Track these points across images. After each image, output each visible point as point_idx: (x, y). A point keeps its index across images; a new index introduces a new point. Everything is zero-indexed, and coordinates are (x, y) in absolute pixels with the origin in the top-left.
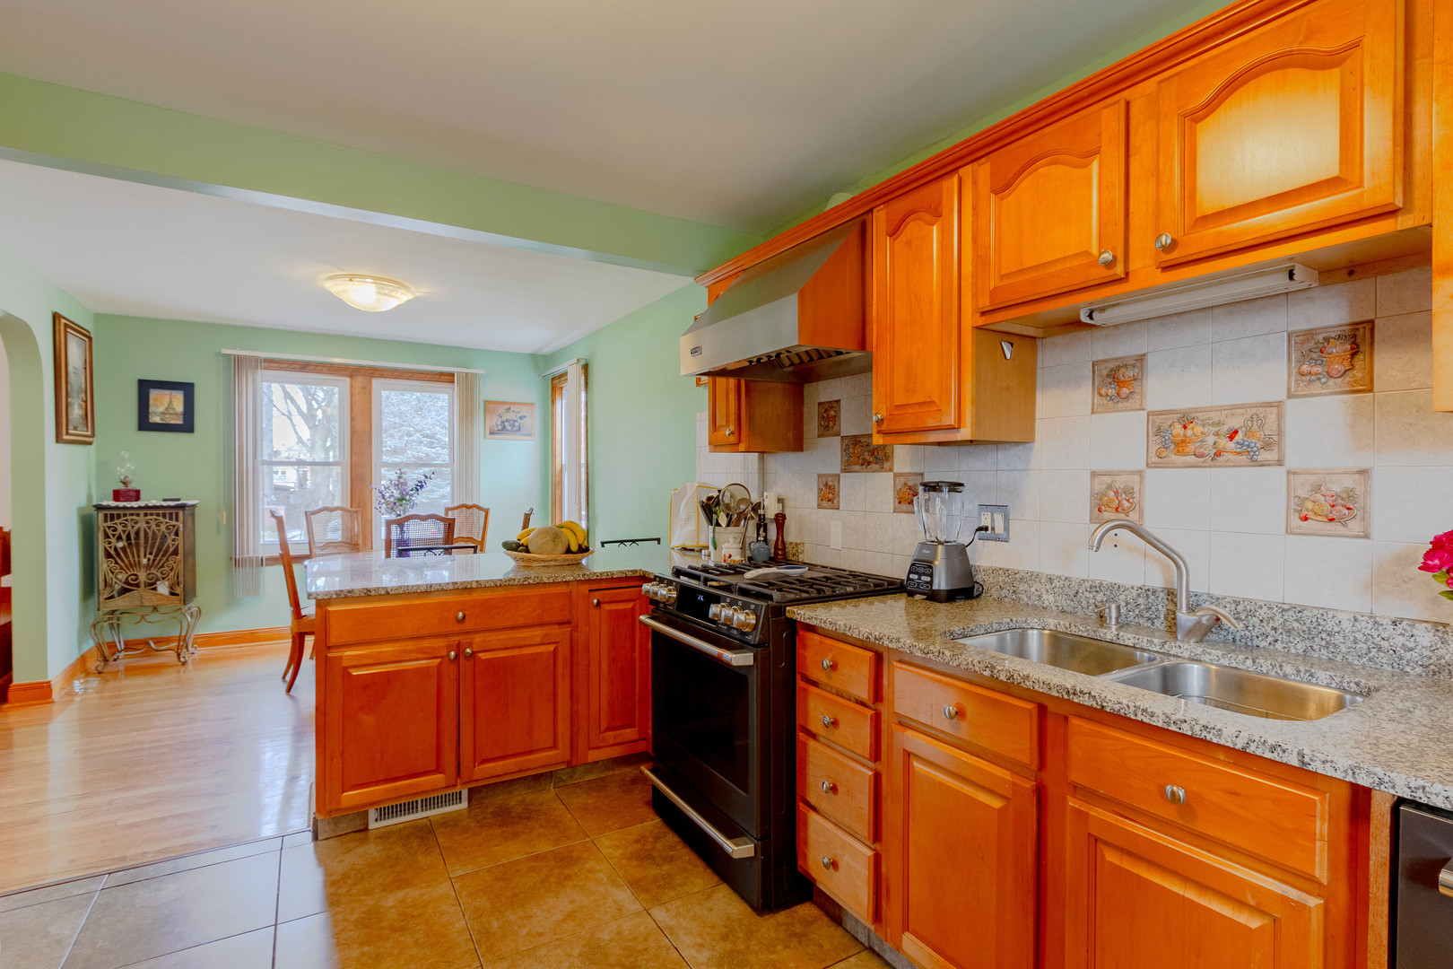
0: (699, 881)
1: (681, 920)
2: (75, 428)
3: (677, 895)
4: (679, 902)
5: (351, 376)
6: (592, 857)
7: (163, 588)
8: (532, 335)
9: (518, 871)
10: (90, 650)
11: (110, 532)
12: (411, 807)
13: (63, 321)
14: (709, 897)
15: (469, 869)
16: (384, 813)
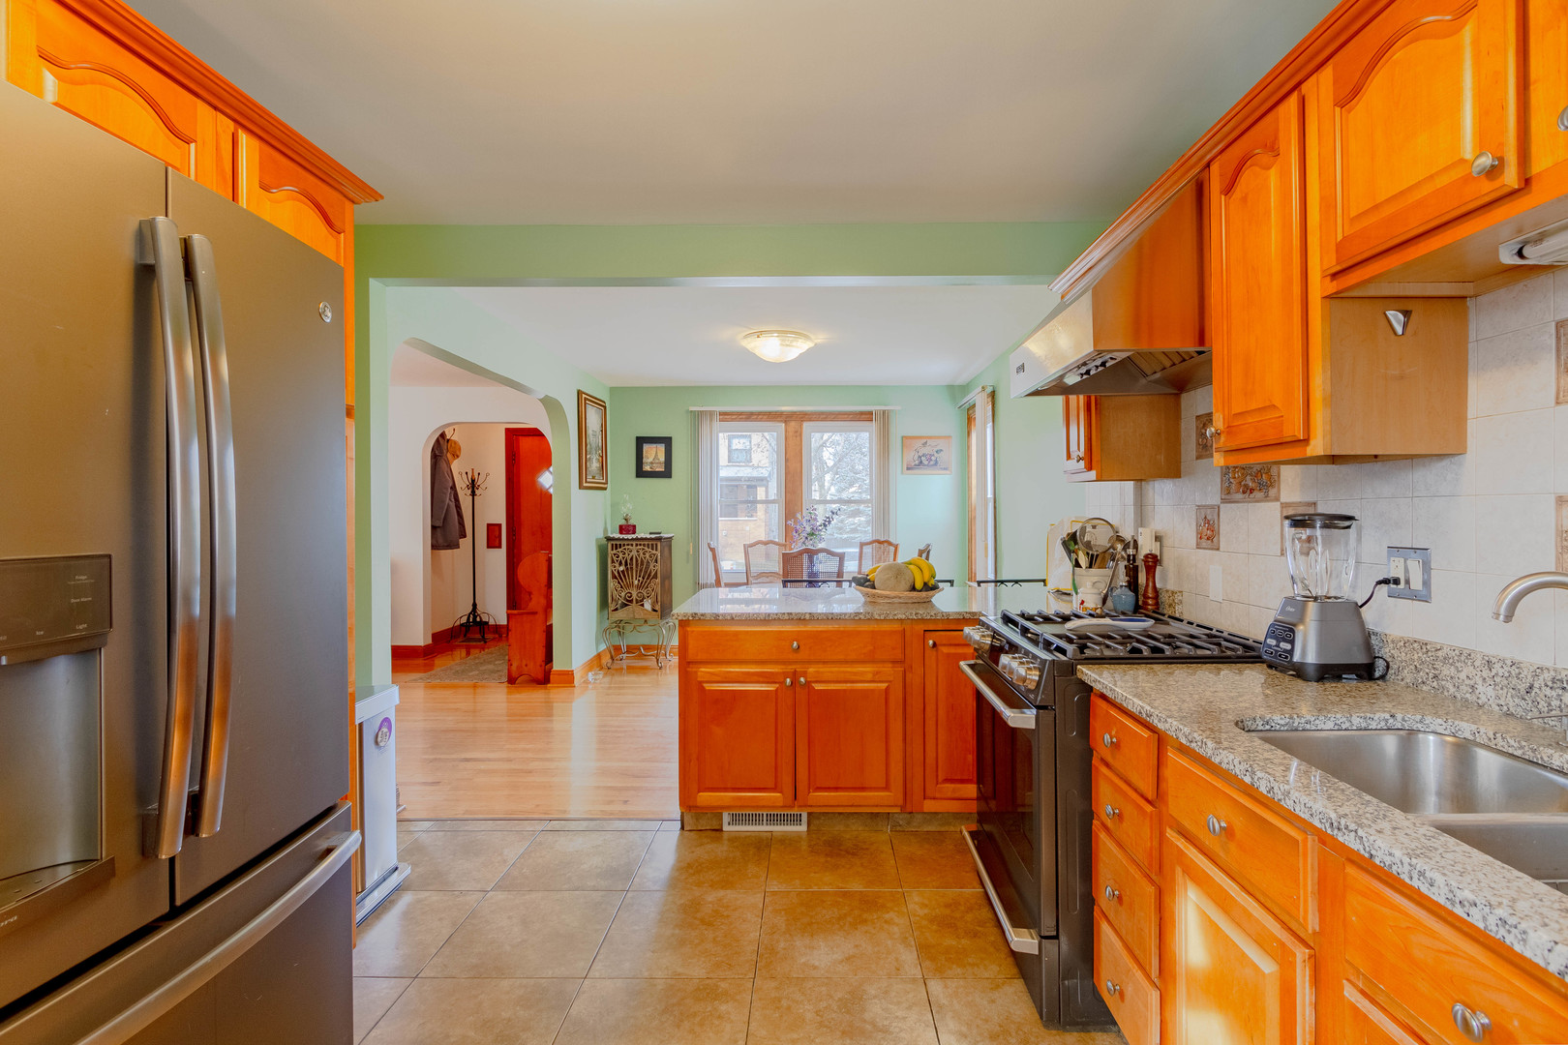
0: (995, 968)
1: (955, 1002)
2: (594, 478)
3: (963, 974)
4: (962, 982)
5: (785, 422)
6: (896, 909)
7: (648, 606)
8: (938, 368)
9: (823, 901)
10: (604, 650)
11: (615, 558)
12: (756, 819)
13: (584, 396)
14: (997, 987)
15: (783, 888)
16: (736, 819)
